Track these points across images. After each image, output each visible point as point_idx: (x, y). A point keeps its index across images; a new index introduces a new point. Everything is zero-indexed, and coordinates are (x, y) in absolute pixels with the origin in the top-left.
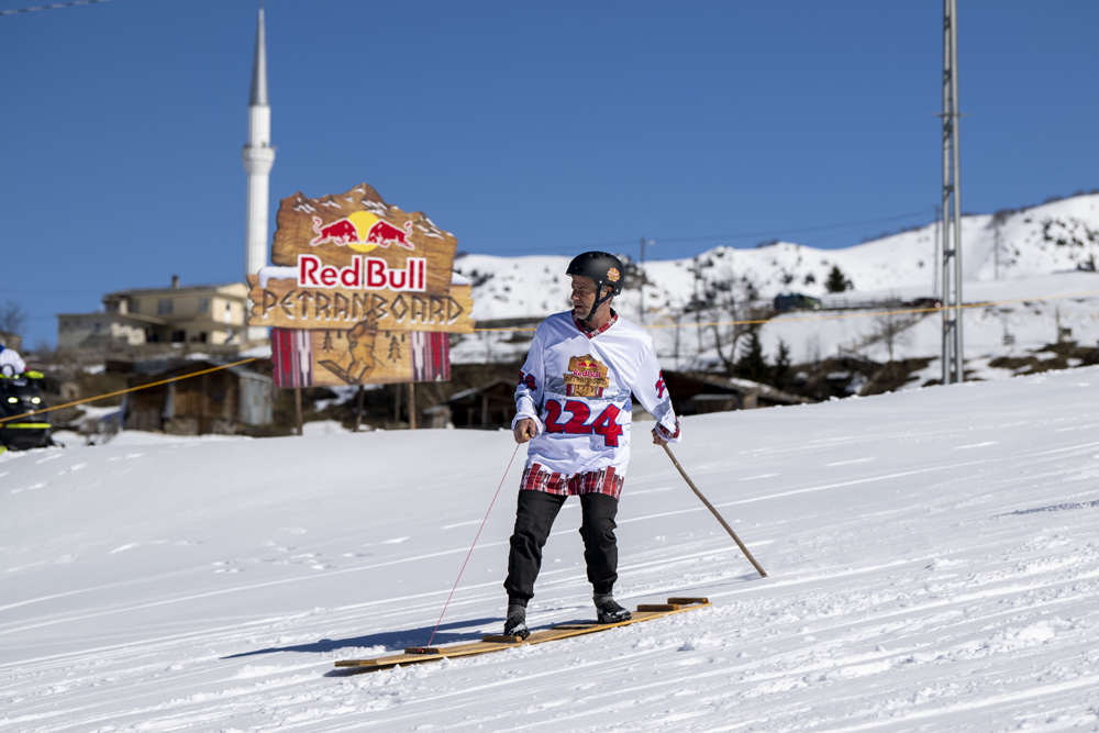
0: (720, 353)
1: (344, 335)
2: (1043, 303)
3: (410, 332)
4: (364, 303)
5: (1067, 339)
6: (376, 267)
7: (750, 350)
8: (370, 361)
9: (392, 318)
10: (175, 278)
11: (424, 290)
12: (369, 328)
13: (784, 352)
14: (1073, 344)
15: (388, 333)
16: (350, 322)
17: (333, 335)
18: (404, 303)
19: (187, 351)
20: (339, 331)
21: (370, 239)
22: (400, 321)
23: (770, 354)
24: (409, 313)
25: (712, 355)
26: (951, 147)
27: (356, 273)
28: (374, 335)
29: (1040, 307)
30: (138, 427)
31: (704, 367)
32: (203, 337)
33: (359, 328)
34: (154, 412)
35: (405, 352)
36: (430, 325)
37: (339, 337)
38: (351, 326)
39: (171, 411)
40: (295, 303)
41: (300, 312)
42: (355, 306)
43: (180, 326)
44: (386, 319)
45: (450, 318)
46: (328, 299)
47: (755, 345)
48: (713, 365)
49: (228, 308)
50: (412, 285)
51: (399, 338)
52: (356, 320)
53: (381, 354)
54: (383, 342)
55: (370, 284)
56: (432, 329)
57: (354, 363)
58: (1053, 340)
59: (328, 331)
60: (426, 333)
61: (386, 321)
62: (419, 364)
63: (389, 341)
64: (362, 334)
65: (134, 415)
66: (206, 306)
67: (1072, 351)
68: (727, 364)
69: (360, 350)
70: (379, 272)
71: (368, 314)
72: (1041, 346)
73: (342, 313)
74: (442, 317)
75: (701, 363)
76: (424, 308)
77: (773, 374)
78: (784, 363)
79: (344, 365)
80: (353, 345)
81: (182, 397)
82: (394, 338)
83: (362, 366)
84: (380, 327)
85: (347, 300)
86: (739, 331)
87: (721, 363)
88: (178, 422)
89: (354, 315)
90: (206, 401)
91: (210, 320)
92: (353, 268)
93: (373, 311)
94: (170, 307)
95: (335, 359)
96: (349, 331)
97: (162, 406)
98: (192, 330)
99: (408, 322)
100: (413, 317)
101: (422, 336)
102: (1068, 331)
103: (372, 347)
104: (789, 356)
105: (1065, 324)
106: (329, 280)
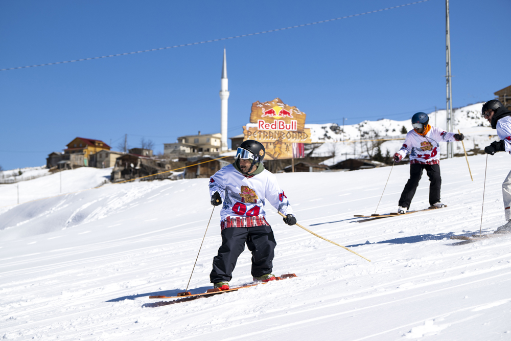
0: (368, 153)
1: (272, 144)
2: (469, 136)
3: (292, 143)
4: (278, 134)
5: (477, 147)
6: (281, 123)
7: (377, 152)
8: (280, 152)
9: (287, 139)
10: (199, 132)
11: (296, 130)
12: (279, 142)
13: (388, 153)
14: (479, 149)
15: (285, 143)
16: (274, 140)
17: (269, 144)
18: (290, 134)
19: (203, 154)
20: (271, 143)
21: (280, 115)
22: (289, 140)
23: (384, 154)
24: (292, 137)
25: (366, 154)
26: (449, 86)
27: (275, 125)
28: (281, 144)
29: (468, 138)
30: (189, 178)
31: (363, 158)
32: (208, 150)
33: (277, 142)
34: (194, 173)
35: (291, 149)
36: (298, 141)
37: (271, 145)
38: (274, 141)
39: (199, 173)
40: (257, 135)
41: (259, 137)
42: (275, 135)
43: (201, 147)
44: (284, 139)
45: (304, 138)
46: (267, 133)
47: (379, 151)
48: (366, 157)
49: (216, 141)
50: (292, 129)
51: (289, 145)
52: (276, 139)
53: (283, 150)
54: (284, 146)
55: (280, 128)
56: (299, 142)
57: (275, 153)
58: (473, 148)
59: (267, 143)
60: (297, 143)
61: (285, 140)
62: (295, 153)
63: (286, 146)
64: (278, 144)
65: (188, 174)
66: (209, 140)
67: (478, 151)
68: (370, 156)
69: (277, 149)
70: (282, 125)
71: (279, 138)
72: (469, 150)
73: (271, 137)
74: (302, 138)
75: (362, 156)
76: (296, 135)
77: (385, 159)
78: (388, 156)
79: (272, 153)
80: (275, 147)
81: (202, 168)
82: (287, 145)
83: (278, 153)
84: (283, 141)
85: (273, 133)
86: (374, 146)
87: (368, 156)
88: (201, 176)
89: (275, 138)
90: (209, 170)
91: (210, 144)
92: (274, 124)
93: (281, 137)
94: (198, 141)
95: (269, 151)
96: (274, 143)
97: (196, 171)
98: (205, 148)
99: (291, 140)
100: (293, 138)
101: (296, 144)
102: (477, 145)
103: (280, 148)
104: (390, 154)
105: (476, 143)
106: (267, 127)
